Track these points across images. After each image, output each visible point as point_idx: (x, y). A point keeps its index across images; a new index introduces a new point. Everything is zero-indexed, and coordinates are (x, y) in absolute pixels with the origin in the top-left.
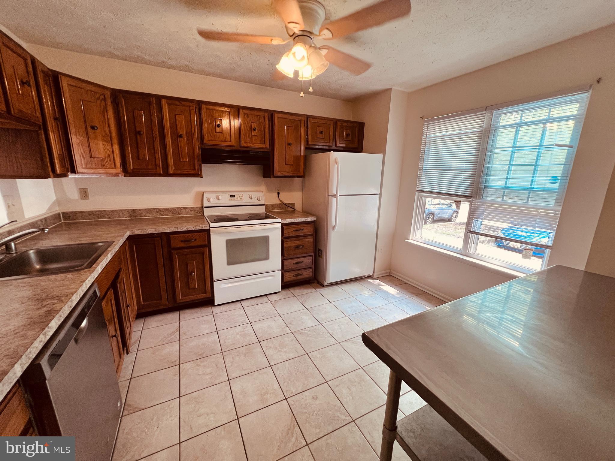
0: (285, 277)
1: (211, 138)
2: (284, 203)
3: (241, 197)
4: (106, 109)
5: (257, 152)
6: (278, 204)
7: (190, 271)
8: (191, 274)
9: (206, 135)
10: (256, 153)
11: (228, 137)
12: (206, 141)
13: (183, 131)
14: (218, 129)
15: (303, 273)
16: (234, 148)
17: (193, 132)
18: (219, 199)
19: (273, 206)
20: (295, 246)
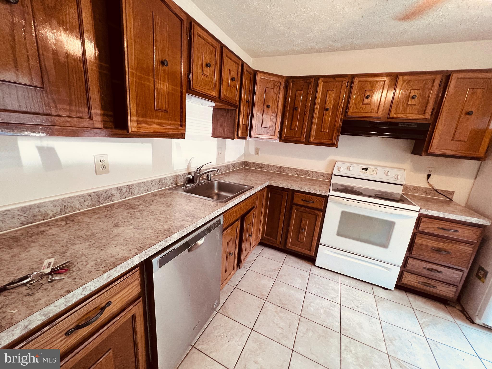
0: (405, 277)
1: (356, 110)
2: (434, 189)
3: (375, 172)
4: (279, 93)
5: (410, 124)
6: (424, 188)
7: (302, 227)
8: (302, 230)
9: (352, 107)
10: (408, 125)
11: (376, 108)
12: (350, 113)
13: (330, 105)
14: (366, 101)
15: (437, 286)
16: (379, 119)
17: (339, 105)
18: (349, 170)
19: (416, 189)
20: (434, 247)
